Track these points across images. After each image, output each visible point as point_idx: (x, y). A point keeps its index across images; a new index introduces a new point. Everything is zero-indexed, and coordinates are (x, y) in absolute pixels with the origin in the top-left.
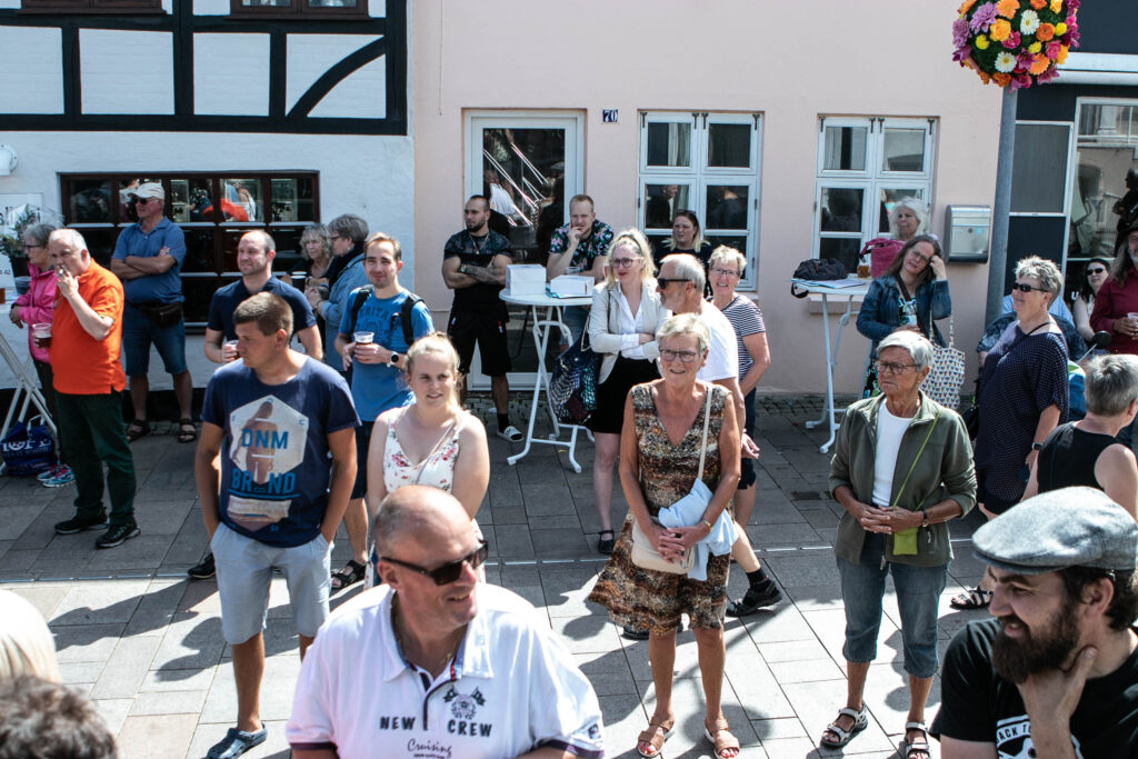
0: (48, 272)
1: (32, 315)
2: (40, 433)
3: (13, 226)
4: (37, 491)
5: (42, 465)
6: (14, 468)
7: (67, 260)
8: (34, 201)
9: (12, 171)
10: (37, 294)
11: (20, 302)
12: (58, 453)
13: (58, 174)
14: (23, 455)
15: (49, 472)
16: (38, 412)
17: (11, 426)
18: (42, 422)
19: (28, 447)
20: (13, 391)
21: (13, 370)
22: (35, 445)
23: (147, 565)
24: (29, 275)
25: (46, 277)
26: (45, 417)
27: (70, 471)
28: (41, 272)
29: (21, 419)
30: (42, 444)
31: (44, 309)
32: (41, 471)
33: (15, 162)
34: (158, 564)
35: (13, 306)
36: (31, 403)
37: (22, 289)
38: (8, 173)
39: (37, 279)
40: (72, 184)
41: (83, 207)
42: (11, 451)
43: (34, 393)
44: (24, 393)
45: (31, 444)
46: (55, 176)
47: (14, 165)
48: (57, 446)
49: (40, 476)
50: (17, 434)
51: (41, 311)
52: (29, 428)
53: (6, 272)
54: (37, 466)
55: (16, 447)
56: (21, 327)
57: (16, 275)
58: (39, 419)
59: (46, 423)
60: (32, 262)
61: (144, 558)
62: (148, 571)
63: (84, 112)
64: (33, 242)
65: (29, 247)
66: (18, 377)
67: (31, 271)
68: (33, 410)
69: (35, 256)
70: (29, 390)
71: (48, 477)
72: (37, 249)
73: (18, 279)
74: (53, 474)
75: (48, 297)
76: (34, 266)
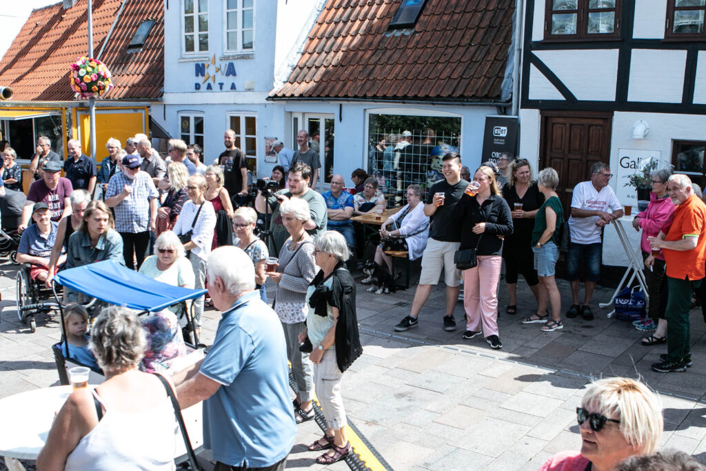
0: (662, 199)
1: (647, 223)
2: (639, 296)
3: (642, 169)
4: (632, 331)
5: (637, 315)
6: (620, 314)
7: (677, 192)
8: (656, 155)
9: (645, 136)
10: (652, 212)
11: (640, 216)
12: (647, 310)
13: (672, 140)
14: (626, 308)
15: (639, 321)
16: (639, 284)
17: (622, 289)
18: (640, 290)
19: (630, 303)
20: (627, 268)
21: (628, 256)
22: (635, 303)
23: (695, 392)
24: (649, 200)
25: (661, 201)
26: (643, 288)
27: (653, 323)
28: (657, 198)
29: (628, 286)
30: (639, 303)
31: (655, 221)
32: (635, 319)
33: (647, 131)
34: (703, 393)
35: (636, 217)
36: (636, 277)
37: (642, 208)
38: (642, 138)
39: (653, 203)
40: (680, 147)
41: (684, 161)
42: (620, 304)
43: (639, 272)
44: (632, 271)
45: (632, 302)
46: (670, 141)
47: (647, 132)
48: (648, 306)
49: (634, 322)
50: (625, 294)
51: (653, 222)
52: (632, 292)
53: (632, 197)
54: (633, 316)
55: (623, 302)
56: (638, 230)
57: (639, 200)
58: (639, 288)
59: (643, 291)
60: (653, 191)
61: (693, 387)
62: (695, 396)
63: (694, 102)
64: (657, 179)
65: (654, 182)
66: (630, 260)
67: (651, 197)
68: (636, 282)
69: (656, 188)
70: (636, 270)
71: (639, 324)
72: (659, 184)
73: (640, 201)
74: (642, 323)
75: (659, 214)
76: (653, 194)
